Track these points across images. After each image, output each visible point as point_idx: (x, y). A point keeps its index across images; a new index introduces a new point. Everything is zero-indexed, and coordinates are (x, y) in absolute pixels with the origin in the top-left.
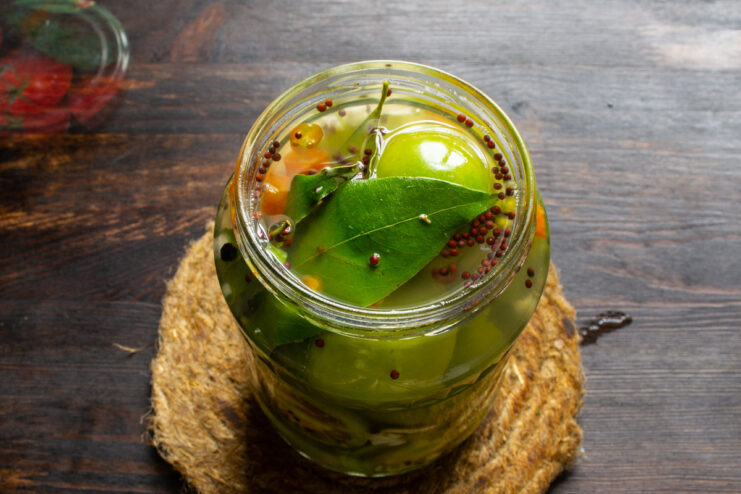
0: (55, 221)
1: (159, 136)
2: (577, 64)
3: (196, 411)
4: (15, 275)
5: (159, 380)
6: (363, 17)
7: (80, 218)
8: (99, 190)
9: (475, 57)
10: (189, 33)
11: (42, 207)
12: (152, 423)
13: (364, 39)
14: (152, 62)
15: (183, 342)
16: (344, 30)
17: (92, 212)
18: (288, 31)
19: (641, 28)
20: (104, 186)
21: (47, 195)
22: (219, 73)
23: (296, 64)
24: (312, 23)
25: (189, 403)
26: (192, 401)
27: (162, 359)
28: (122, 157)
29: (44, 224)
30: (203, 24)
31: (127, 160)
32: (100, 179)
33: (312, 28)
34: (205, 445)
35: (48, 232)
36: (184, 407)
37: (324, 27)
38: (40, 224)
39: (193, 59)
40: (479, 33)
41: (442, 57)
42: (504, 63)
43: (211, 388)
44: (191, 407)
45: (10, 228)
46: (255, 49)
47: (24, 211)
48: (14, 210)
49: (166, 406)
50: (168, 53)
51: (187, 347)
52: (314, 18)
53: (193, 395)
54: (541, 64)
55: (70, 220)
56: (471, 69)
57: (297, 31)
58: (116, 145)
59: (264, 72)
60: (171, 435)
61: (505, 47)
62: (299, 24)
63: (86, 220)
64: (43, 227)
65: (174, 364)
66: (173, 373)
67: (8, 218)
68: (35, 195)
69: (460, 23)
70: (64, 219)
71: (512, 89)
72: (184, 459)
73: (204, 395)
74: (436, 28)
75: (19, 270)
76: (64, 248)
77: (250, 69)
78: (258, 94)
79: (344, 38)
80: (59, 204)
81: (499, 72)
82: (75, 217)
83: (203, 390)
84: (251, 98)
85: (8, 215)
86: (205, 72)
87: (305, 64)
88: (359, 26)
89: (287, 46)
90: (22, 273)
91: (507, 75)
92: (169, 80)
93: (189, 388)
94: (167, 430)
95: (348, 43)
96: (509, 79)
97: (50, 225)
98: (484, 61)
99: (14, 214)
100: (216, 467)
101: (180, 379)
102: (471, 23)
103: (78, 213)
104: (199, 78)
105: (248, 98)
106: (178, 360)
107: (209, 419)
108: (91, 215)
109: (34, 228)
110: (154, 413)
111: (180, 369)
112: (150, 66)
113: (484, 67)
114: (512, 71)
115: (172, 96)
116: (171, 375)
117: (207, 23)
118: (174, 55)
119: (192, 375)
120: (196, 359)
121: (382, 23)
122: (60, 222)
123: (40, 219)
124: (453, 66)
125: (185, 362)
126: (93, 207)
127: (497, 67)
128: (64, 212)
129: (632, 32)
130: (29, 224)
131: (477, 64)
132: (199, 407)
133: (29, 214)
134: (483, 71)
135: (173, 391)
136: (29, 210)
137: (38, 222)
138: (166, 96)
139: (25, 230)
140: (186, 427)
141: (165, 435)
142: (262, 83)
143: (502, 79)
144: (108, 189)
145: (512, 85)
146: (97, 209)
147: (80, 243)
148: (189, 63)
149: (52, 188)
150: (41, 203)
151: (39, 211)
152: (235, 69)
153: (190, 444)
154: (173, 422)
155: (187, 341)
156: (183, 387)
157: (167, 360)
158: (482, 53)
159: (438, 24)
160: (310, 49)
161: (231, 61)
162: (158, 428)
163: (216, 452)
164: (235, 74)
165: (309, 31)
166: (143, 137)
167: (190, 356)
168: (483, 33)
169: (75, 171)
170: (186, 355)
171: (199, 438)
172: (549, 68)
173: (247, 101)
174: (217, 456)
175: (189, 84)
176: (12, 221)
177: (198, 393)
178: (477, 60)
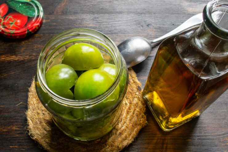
0: (24, 58)
1: (52, 35)
2: (164, 13)
3: (40, 124)
4: (13, 73)
5: (29, 116)
6: (106, 1)
7: (30, 57)
8: (35, 50)
9: (136, 12)
10: (59, 7)
11: (20, 54)
12: (28, 128)
13: (106, 8)
14: (49, 15)
15: (34, 105)
16: (101, 5)
17: (34, 55)
18: (86, 6)
19: (181, 3)
20: (37, 48)
21: (21, 51)
22: (67, 17)
23: (88, 15)
24: (92, 3)
25: (38, 121)
26: (39, 121)
27: (29, 110)
28: (42, 40)
29: (21, 59)
30: (63, 4)
31: (43, 41)
32: (36, 46)
33: (92, 5)
34: (43, 133)
35: (22, 61)
36: (37, 123)
37: (96, 4)
38: (19, 59)
39: (60, 14)
40: (137, 5)
41: (128, 12)
42: (144, 13)
43: (44, 117)
44: (38, 122)
45: (12, 60)
46: (77, 11)
47: (15, 55)
48: (13, 55)
49: (31, 123)
50: (53, 12)
51: (36, 106)
52: (92, 2)
53: (39, 119)
54: (154, 14)
55: (28, 58)
56: (136, 15)
57: (88, 6)
58: (40, 37)
59: (80, 17)
60: (34, 131)
61: (145, 9)
62: (89, 4)
63: (32, 58)
64: (20, 60)
65: (33, 111)
66: (33, 114)
67: (11, 58)
68: (18, 51)
69: (132, 3)
70: (26, 57)
71: (147, 21)
72: (38, 137)
73: (42, 119)
74: (126, 4)
75: (14, 71)
76: (26, 65)
77: (75, 16)
78: (78, 23)
79: (101, 8)
80: (25, 53)
81: (143, 16)
82: (29, 57)
83: (42, 118)
84: (76, 24)
85: (11, 57)
86: (64, 17)
87: (90, 15)
88: (105, 4)
89: (86, 10)
90: (15, 72)
91: (145, 17)
92: (54, 19)
93: (37, 117)
94: (33, 130)
95: (102, 9)
96: (146, 18)
97: (22, 59)
98: (139, 13)
99: (12, 57)
100: (47, 138)
101: (35, 115)
102: (135, 3)
103: (30, 56)
104: (62, 19)
105: (75, 24)
106: (34, 110)
107: (44, 125)
108: (33, 56)
109: (18, 60)
110: (28, 125)
111: (34, 112)
112: (49, 16)
113: (139, 15)
114: (147, 16)
115: (55, 24)
116: (32, 114)
117: (64, 4)
118: (55, 13)
119: (38, 114)
120: (38, 109)
121: (111, 3)
122: (25, 58)
123: (20, 58)
124: (131, 14)
125: (36, 110)
126: (34, 54)
127: (142, 14)
128: (26, 56)
129: (179, 5)
130: (16, 59)
131: (137, 14)
132: (41, 122)
133: (16, 56)
134: (139, 16)
135: (33, 119)
136: (16, 55)
137: (19, 58)
138: (53, 24)
139: (15, 61)
140: (38, 128)
141: (32, 131)
142: (79, 20)
143: (144, 18)
144: (38, 49)
145: (147, 19)
146: (35, 55)
147: (31, 64)
148: (59, 15)
149: (22, 49)
150: (20, 53)
151: (19, 56)
152: (72, 16)
153: (39, 133)
154: (34, 128)
155: (36, 104)
156: (36, 117)
157: (31, 110)
158: (138, 11)
159: (126, 3)
160: (92, 10)
161: (71, 14)
162: (30, 129)
163: (47, 134)
164: (72, 17)
165: (92, 6)
166: (47, 35)
167: (37, 108)
168: (138, 5)
169: (29, 45)
170: (36, 108)
171: (42, 131)
172: (156, 15)
173: (75, 25)
174: (47, 135)
175: (59, 21)
176: (12, 58)
177: (40, 119)
178: (137, 13)
